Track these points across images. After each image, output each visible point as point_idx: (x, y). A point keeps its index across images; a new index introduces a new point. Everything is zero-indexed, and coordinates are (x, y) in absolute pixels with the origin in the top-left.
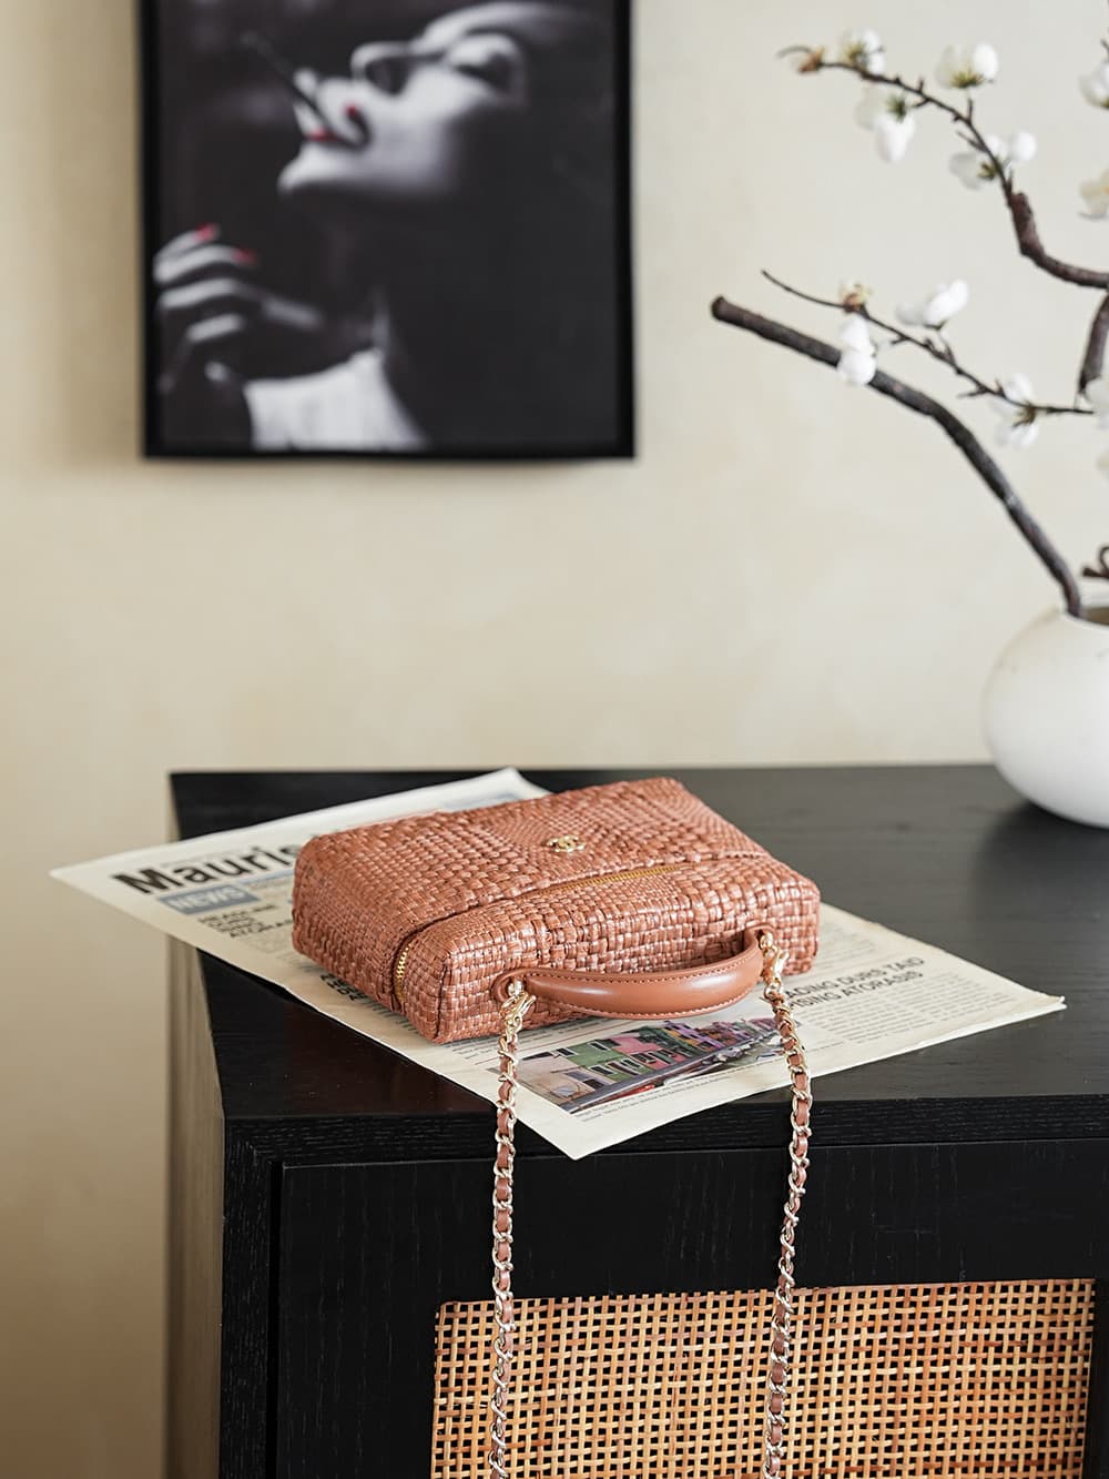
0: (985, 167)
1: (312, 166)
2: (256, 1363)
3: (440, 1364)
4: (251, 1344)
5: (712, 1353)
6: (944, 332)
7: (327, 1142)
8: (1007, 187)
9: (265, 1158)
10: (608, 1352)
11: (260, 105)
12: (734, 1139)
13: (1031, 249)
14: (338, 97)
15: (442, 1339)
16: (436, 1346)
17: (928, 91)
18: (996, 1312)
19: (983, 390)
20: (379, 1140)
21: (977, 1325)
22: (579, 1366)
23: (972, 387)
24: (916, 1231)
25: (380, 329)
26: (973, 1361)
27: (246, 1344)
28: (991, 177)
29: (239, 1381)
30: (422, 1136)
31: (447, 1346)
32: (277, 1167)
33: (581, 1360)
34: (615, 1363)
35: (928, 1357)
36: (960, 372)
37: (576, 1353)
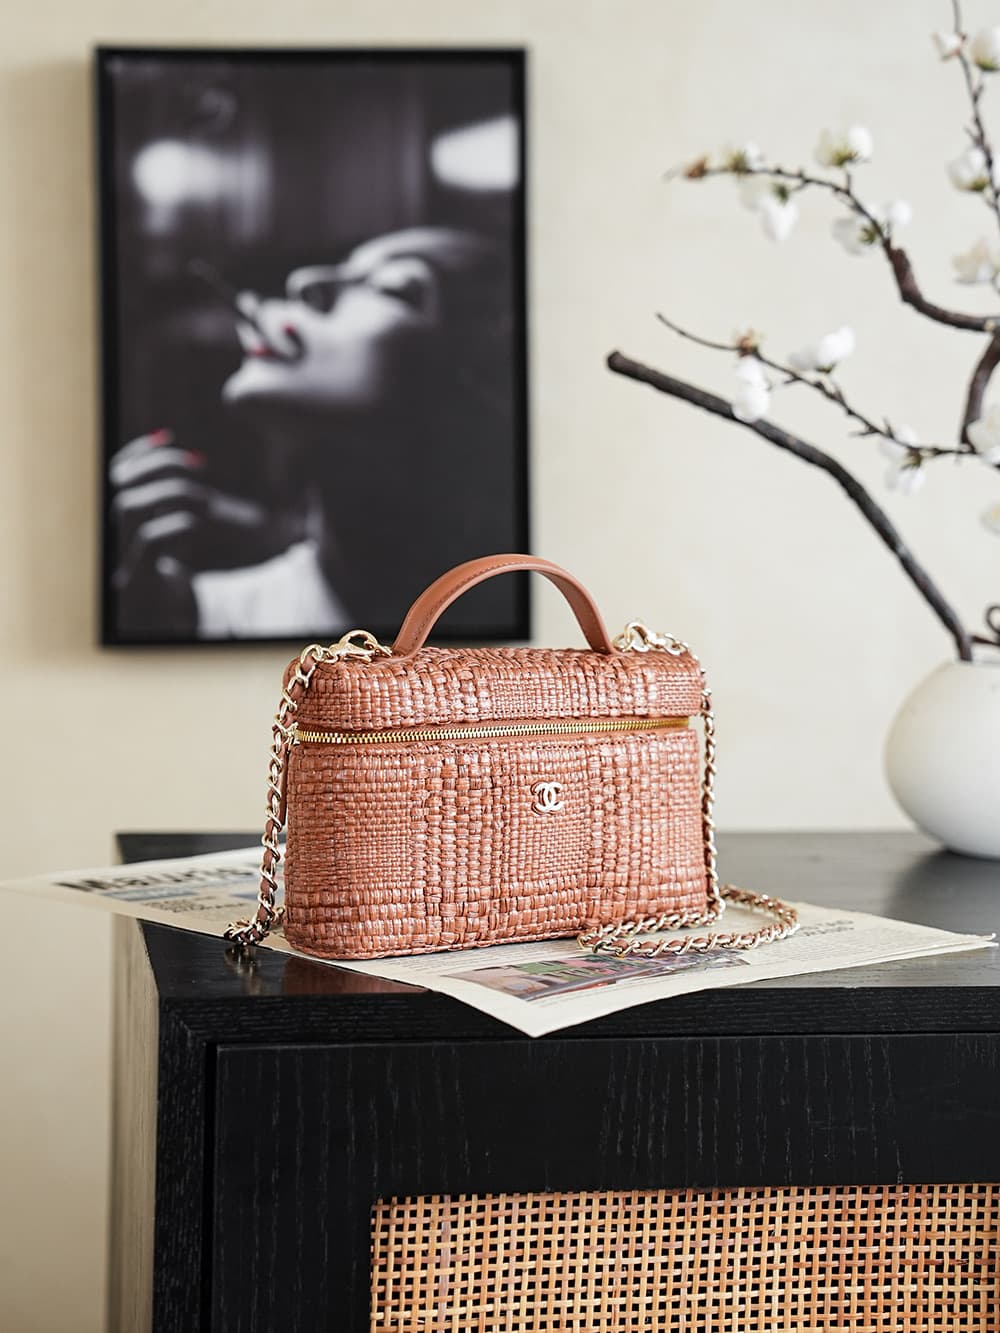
0: (865, 230)
1: (253, 378)
2: (190, 1261)
3: (377, 1275)
4: (185, 1239)
5: (651, 1267)
6: (835, 375)
7: (263, 1022)
8: (887, 244)
9: (198, 1039)
10: (546, 1264)
11: (207, 325)
12: (667, 1025)
13: (911, 296)
14: (276, 317)
15: (378, 1248)
16: (373, 1255)
17: (809, 174)
18: (935, 1228)
19: (873, 430)
20: (313, 1022)
21: (916, 1242)
22: (517, 1279)
23: (862, 427)
24: (853, 1129)
25: (314, 523)
26: (914, 1281)
27: (180, 1239)
28: (870, 239)
29: (173, 1280)
30: (356, 1017)
31: (384, 1255)
32: (211, 1047)
33: (519, 1272)
34: (554, 1276)
35: (869, 1275)
36: (850, 412)
37: (514, 1265)
